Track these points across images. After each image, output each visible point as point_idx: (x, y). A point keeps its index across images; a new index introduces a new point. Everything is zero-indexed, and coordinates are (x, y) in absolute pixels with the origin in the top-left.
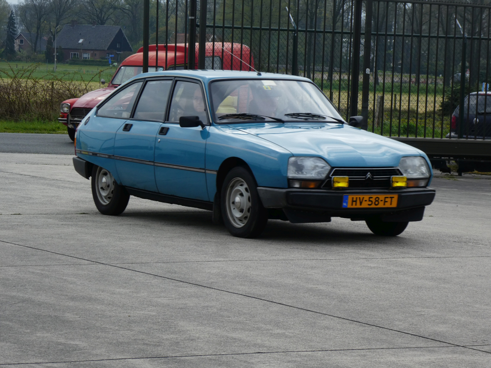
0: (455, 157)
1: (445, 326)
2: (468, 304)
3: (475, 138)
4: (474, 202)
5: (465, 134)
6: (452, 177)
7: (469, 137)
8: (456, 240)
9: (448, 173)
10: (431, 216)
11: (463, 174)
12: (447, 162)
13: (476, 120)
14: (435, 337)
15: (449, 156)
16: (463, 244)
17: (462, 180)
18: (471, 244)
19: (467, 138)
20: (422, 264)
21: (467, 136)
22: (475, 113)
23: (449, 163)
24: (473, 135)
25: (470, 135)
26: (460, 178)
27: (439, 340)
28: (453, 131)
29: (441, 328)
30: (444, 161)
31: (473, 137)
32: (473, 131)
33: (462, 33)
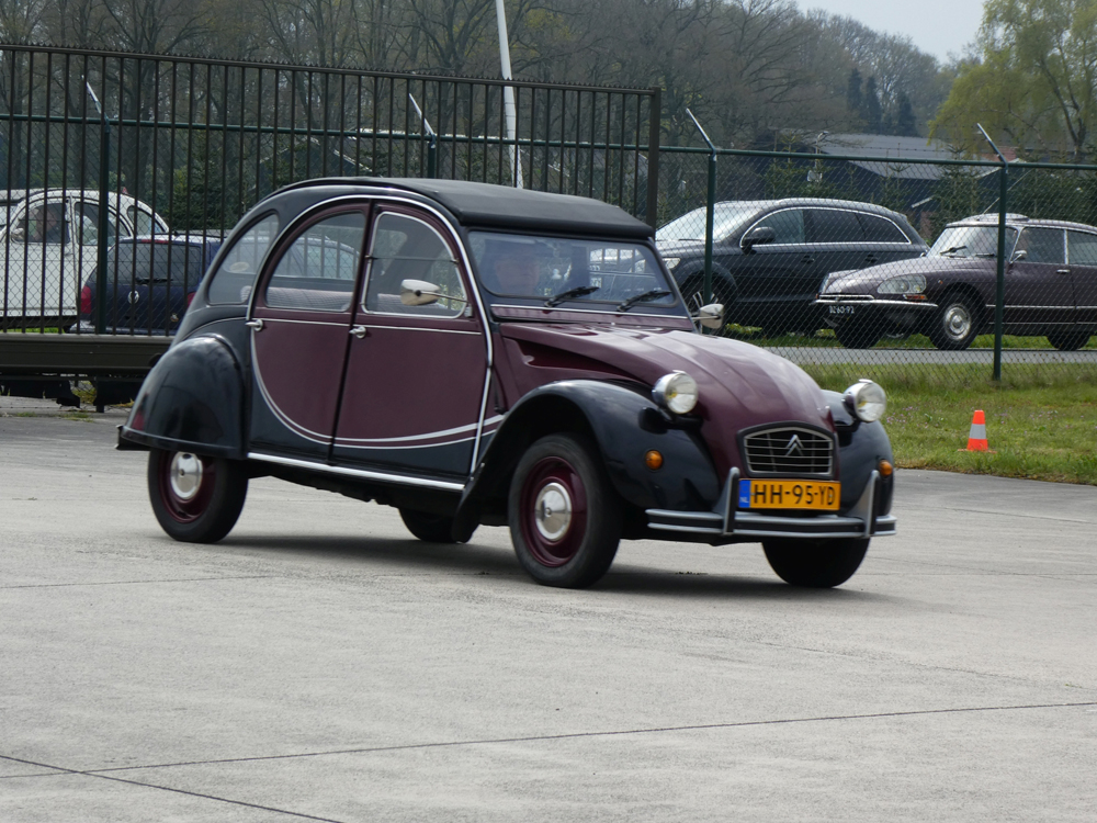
0: (91, 374)
1: (47, 730)
2: (99, 683)
3: (132, 333)
4: (127, 467)
5: (110, 325)
6: (83, 414)
7: (136, 331)
8: (84, 547)
9: (75, 408)
10: (33, 499)
11: (106, 408)
12: (72, 383)
13: (134, 295)
14: (25, 755)
15: (77, 372)
16: (98, 555)
17: (104, 420)
18: (114, 556)
19: (114, 333)
20: (6, 601)
21: (114, 329)
22: (130, 279)
23: (76, 385)
24: (126, 327)
25: (120, 326)
26: (98, 417)
27: (33, 760)
28: (85, 319)
29: (39, 736)
30: (66, 382)
31: (128, 330)
32: (127, 318)
33: (100, 112)
